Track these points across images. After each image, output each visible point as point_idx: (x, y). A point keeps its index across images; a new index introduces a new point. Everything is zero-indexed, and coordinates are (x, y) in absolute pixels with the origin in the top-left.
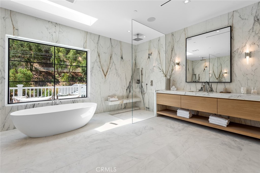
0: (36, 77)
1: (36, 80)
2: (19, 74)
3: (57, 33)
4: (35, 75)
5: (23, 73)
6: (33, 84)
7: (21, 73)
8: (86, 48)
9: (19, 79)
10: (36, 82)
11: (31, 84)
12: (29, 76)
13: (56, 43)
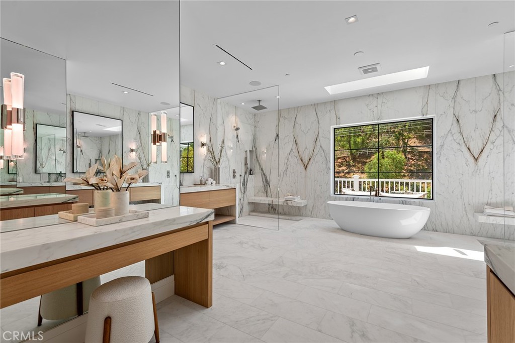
0: (413, 162)
1: (412, 169)
2: (386, 159)
3: (379, 106)
4: (411, 160)
5: (391, 158)
6: (408, 176)
7: (389, 158)
8: (427, 115)
9: (386, 167)
10: (411, 171)
11: (404, 176)
12: (400, 162)
13: (378, 120)
